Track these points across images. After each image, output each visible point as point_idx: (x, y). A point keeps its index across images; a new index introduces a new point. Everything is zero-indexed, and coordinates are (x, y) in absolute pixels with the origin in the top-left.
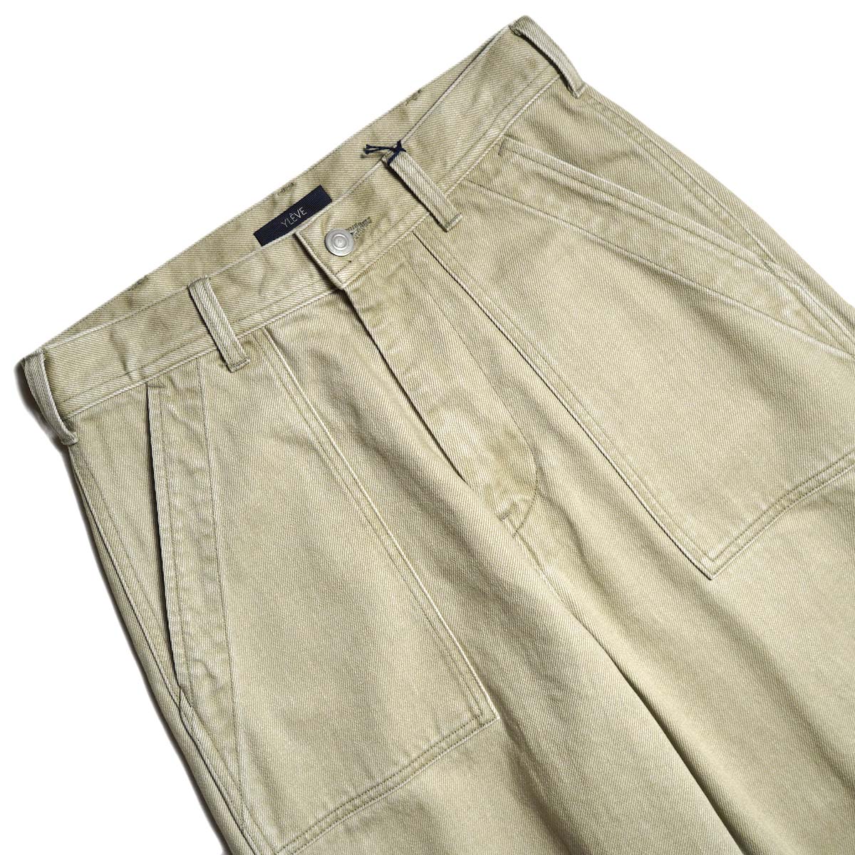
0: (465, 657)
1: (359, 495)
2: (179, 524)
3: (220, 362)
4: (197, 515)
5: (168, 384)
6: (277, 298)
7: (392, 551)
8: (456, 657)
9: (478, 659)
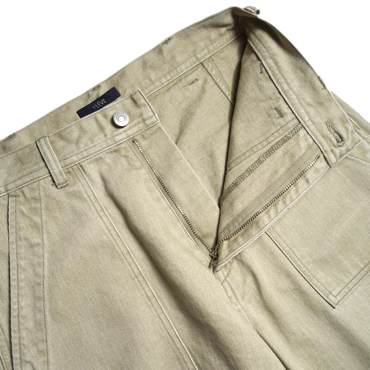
0: (192, 359)
1: (131, 261)
2: (22, 276)
3: (52, 183)
4: (34, 271)
5: (21, 194)
6: (86, 148)
7: (149, 294)
8: (187, 359)
9: (199, 361)
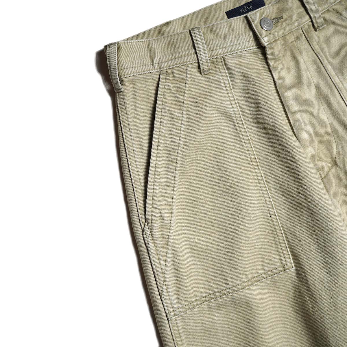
0: (284, 235)
1: (249, 147)
2: (162, 141)
3: (197, 69)
4: (172, 138)
5: (171, 74)
6: (231, 44)
7: (260, 177)
8: (279, 235)
9: (290, 238)
